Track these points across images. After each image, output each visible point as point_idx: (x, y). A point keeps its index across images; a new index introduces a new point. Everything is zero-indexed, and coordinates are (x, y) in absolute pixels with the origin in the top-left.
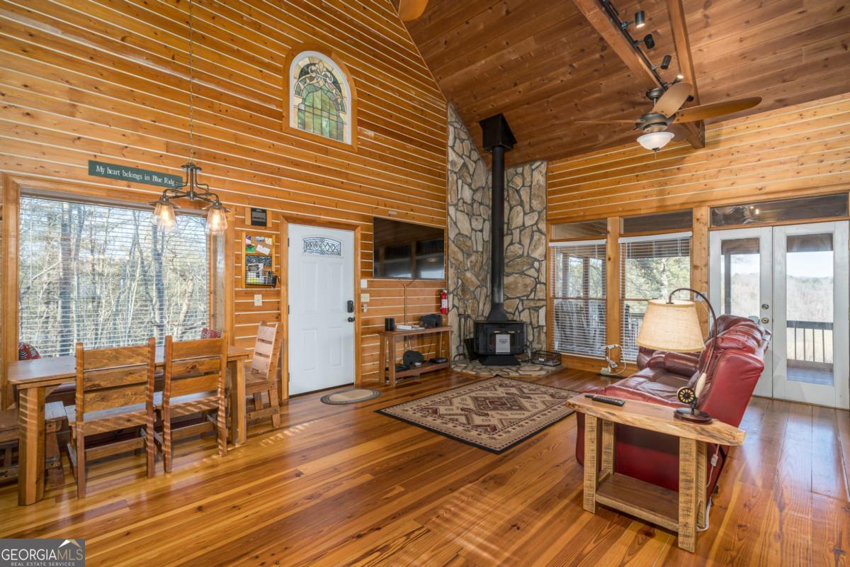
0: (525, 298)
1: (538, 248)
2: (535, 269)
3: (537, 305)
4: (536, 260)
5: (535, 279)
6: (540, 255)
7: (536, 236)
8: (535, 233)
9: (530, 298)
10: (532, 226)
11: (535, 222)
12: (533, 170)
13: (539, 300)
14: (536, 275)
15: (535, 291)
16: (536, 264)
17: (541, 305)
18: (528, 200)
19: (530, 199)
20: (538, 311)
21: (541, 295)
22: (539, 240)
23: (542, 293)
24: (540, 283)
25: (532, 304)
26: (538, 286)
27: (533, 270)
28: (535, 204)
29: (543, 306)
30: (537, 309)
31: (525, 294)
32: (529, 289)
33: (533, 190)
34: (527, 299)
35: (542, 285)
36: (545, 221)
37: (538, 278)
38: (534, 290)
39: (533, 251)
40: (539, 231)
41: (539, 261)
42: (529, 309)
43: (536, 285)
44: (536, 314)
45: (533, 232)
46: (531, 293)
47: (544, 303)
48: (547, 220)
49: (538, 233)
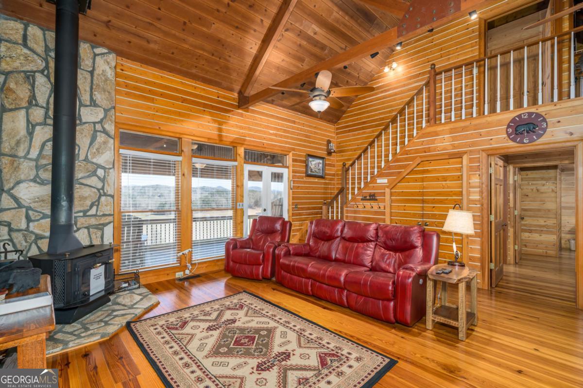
0: (81, 214)
1: (102, 153)
2: (99, 178)
3: (102, 222)
4: (99, 166)
5: (98, 190)
6: (106, 161)
7: (101, 137)
8: (98, 134)
9: (89, 213)
10: (94, 123)
11: (100, 120)
12: (95, 55)
13: (104, 215)
14: (100, 185)
15: (98, 206)
16: (100, 172)
17: (107, 221)
18: (88, 89)
19: (91, 88)
20: (102, 230)
21: (108, 210)
22: (105, 143)
23: (109, 207)
24: (105, 195)
25: (93, 221)
26: (103, 199)
27: (95, 179)
28: (98, 97)
29: (109, 223)
30: (101, 227)
31: (82, 209)
32: (89, 203)
33: (95, 78)
34: (85, 215)
35: (109, 198)
36: (114, 123)
37: (103, 188)
38: (96, 203)
39: (94, 155)
40: (105, 131)
41: (103, 168)
42: (88, 228)
43: (99, 198)
44: (99, 233)
45: (96, 131)
46: (91, 207)
47: (111, 218)
48: (116, 122)
49: (103, 135)
